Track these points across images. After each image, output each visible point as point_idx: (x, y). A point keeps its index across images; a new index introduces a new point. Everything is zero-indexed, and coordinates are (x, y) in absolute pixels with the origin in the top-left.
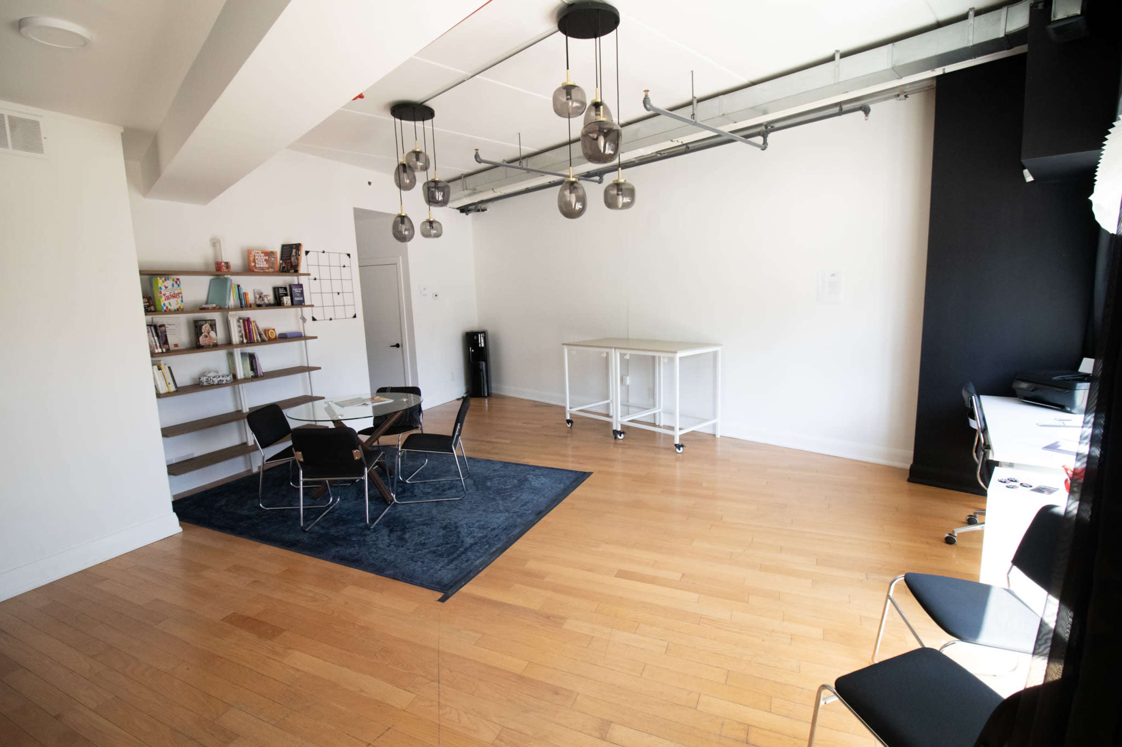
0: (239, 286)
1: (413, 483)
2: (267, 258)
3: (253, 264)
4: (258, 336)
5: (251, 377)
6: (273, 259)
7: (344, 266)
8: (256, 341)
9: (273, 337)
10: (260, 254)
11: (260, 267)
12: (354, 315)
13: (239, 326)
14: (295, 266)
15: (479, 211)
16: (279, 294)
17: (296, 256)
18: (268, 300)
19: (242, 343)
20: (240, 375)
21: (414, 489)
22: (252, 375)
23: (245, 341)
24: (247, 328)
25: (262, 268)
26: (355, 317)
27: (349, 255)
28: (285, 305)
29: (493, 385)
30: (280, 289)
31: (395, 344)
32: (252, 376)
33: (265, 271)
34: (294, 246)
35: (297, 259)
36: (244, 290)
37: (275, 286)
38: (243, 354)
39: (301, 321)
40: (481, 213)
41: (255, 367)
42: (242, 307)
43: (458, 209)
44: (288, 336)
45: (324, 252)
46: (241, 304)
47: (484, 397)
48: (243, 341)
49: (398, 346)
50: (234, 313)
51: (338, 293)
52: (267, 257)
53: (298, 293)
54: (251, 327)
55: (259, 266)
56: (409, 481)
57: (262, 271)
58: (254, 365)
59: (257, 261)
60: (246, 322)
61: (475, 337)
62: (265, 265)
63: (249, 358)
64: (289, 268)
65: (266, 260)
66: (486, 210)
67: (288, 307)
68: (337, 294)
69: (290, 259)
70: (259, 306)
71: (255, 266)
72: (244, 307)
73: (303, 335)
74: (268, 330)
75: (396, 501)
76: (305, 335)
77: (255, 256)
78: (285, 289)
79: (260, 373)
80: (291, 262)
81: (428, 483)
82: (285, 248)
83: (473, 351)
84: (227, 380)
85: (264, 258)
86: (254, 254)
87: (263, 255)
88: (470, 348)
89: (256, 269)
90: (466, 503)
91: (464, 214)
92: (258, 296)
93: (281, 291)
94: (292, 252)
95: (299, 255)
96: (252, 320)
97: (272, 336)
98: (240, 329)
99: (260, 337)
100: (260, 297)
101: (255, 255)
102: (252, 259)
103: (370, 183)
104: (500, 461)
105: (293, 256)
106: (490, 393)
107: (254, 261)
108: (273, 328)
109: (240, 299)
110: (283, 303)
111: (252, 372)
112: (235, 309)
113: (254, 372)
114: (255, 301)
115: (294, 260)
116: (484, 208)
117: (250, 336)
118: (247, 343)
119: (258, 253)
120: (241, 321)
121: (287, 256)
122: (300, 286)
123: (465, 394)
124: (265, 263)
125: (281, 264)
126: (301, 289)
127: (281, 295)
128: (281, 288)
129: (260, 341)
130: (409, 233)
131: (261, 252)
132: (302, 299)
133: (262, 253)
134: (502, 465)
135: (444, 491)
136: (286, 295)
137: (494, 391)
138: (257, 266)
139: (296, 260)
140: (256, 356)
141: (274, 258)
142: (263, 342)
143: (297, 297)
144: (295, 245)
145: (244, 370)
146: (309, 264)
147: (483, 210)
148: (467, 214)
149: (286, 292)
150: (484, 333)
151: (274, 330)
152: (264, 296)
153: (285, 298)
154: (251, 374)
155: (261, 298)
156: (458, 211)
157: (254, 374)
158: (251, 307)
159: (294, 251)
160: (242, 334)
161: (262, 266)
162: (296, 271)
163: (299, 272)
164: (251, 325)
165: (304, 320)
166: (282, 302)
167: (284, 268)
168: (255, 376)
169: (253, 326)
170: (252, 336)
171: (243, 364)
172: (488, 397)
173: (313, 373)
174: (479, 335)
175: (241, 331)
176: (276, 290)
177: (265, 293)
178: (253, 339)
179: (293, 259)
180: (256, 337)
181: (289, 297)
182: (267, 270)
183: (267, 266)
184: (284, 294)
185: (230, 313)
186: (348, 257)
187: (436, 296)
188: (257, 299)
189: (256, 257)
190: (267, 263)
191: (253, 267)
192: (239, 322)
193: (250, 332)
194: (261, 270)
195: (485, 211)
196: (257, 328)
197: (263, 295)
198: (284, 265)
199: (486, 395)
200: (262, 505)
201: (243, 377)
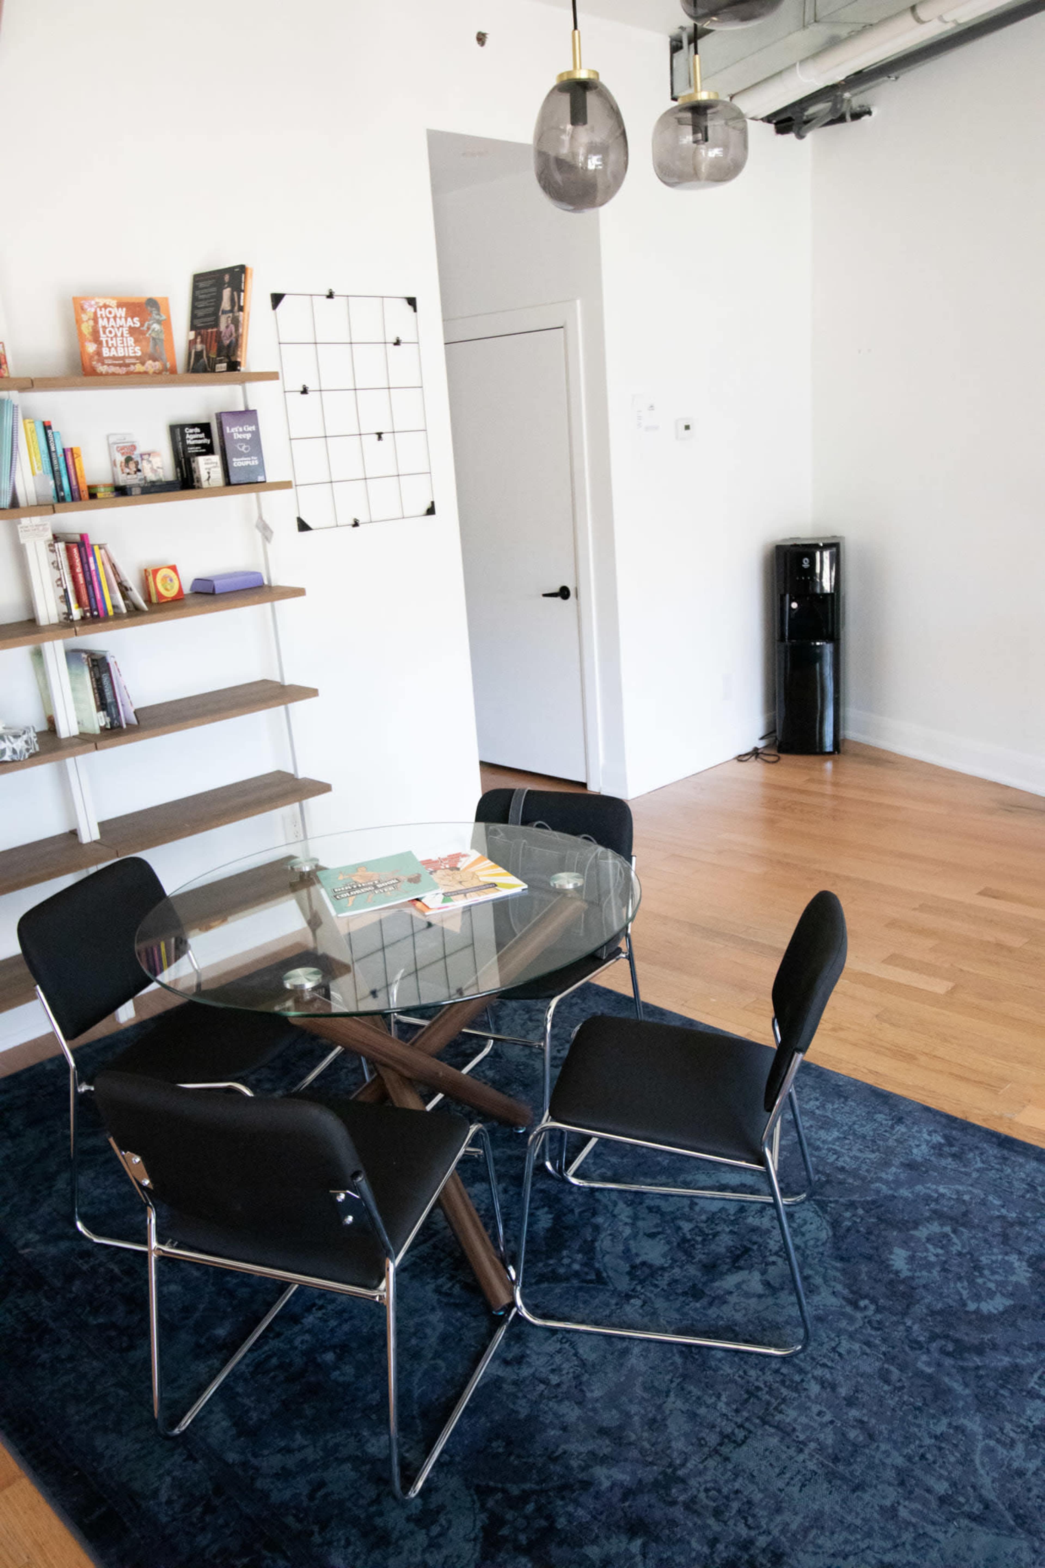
0: (47, 427)
1: (593, 1190)
2: (138, 325)
3: (91, 348)
4: (119, 595)
5: (98, 732)
6: (156, 326)
7: (397, 343)
8: (111, 613)
9: (170, 592)
10: (114, 311)
11: (114, 358)
12: (428, 505)
13: (56, 566)
14: (229, 346)
15: (841, 119)
16: (185, 446)
17: (232, 311)
18: (154, 471)
19: (67, 622)
20: (67, 728)
21: (597, 1229)
22: (103, 724)
23: (76, 614)
24: (79, 570)
25: (122, 362)
26: (431, 511)
27: (412, 302)
28: (205, 484)
29: (852, 713)
30: (188, 430)
31: (556, 589)
32: (103, 729)
33: (132, 368)
34: (227, 278)
35: (236, 322)
36: (65, 438)
37: (174, 423)
38: (72, 655)
39: (258, 535)
40: (849, 127)
41: (109, 700)
42: (61, 499)
43: (768, 119)
44: (219, 586)
45: (330, 296)
46: (59, 488)
47: (821, 752)
48: (69, 613)
49: (564, 593)
50: (36, 520)
51: (380, 435)
52: (136, 319)
53: (243, 440)
54: (93, 567)
55: (113, 353)
56: (575, 1175)
57: (124, 370)
58: (108, 693)
59: (103, 338)
60: (75, 551)
61: (806, 563)
62: (128, 348)
63: (91, 670)
64: (213, 355)
65: (132, 331)
66: (869, 113)
67: (213, 492)
68: (377, 436)
69: (216, 324)
70: (121, 491)
71: (99, 353)
72: (69, 499)
73: (266, 582)
74: (155, 572)
75: (524, 1313)
76: (269, 580)
77: (95, 320)
78: (205, 428)
79: (127, 714)
80: (219, 333)
81: (648, 1202)
82: (201, 285)
83: (794, 605)
84: (14, 751)
85: (126, 322)
86: (93, 310)
87: (122, 312)
88: (788, 596)
89: (103, 364)
90: (814, 1388)
91: (791, 137)
92: (120, 458)
93: (193, 438)
94: (219, 298)
95: (241, 309)
96: (92, 540)
97: (167, 590)
98: (57, 575)
99: (125, 597)
100: (128, 460)
101: (95, 313)
102: (86, 328)
103: (481, 38)
104: (927, 1109)
105: (224, 312)
106: (841, 738)
107: (96, 339)
108: (171, 563)
109: (55, 474)
110: (199, 480)
111: (101, 713)
112: (41, 507)
113: (109, 714)
114: (114, 475)
115: (227, 327)
116: (861, 106)
117: (91, 596)
118: (83, 618)
119: (106, 306)
120: (61, 546)
121: (206, 316)
122: (248, 415)
123: (762, 738)
124: (131, 341)
125: (192, 343)
126: (253, 428)
127: (191, 450)
128: (193, 426)
129: (124, 611)
130: (604, 161)
131: (114, 303)
132: (255, 462)
133: (120, 305)
134: (938, 1139)
135: (711, 1269)
136: (208, 450)
137: (851, 733)
138: (105, 352)
139: (232, 327)
140: (110, 661)
141: (159, 322)
142: (134, 611)
143: (241, 455)
144: (230, 270)
145: (77, 709)
146: (281, 341)
147: (856, 116)
148: (800, 136)
149: (208, 441)
150: (834, 547)
151: (174, 568)
152: (141, 455)
153: (201, 460)
154: (99, 720)
155: (132, 466)
156: (771, 127)
157: (108, 720)
158: (93, 496)
159: (227, 293)
160: (66, 591)
161: (121, 353)
162: (233, 366)
163: (242, 369)
164: (91, 560)
165: (265, 530)
166: (195, 476)
167: (199, 355)
168: (112, 728)
169: (98, 563)
170: (98, 597)
171: (73, 690)
172: (836, 756)
173: (298, 707)
174: (818, 554)
175: (60, 579)
176: (177, 431)
177: (142, 448)
178: (100, 605)
179: (224, 321)
180: (112, 599)
181: (216, 459)
182: (139, 368)
183: (139, 354)
184: (203, 446)
185: (25, 521)
186: (410, 308)
187: (687, 427)
188: (119, 469)
189: (101, 323)
190: (137, 341)
191: (91, 358)
192: (53, 551)
193: (89, 583)
194: (120, 365)
195: (866, 118)
196: (114, 566)
197: (137, 452)
198: (199, 347)
199: (829, 747)
200: (85, 1225)
201: (75, 731)
